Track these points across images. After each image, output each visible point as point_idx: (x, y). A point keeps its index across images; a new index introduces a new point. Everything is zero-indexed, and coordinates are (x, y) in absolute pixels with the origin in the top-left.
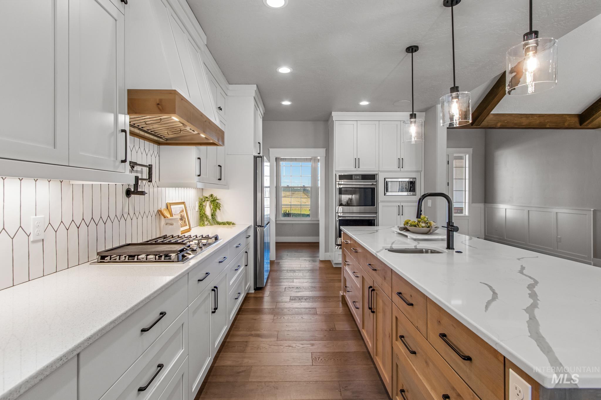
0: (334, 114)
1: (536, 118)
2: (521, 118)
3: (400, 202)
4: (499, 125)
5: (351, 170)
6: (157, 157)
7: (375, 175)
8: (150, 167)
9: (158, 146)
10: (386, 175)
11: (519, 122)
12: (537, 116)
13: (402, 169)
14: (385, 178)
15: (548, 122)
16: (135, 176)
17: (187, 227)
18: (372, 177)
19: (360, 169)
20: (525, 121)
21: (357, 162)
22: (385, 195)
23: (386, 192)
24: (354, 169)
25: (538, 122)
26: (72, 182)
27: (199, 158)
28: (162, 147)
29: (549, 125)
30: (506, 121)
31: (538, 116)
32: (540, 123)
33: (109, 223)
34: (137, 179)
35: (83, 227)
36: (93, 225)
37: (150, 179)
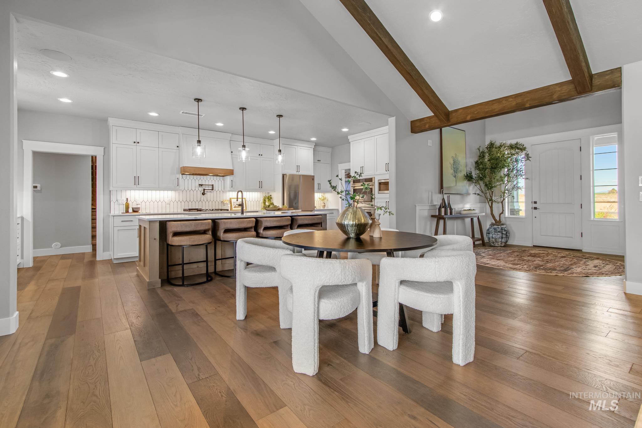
0: (349, 137)
1: (511, 99)
2: (493, 104)
4: (468, 118)
7: (372, 178)
8: (213, 185)
9: (223, 177)
11: (490, 109)
12: (512, 98)
14: (378, 180)
15: (527, 100)
18: (370, 180)
19: (364, 175)
20: (497, 107)
21: (362, 170)
22: (378, 193)
23: (379, 191)
25: (514, 103)
27: (232, 180)
29: (530, 104)
30: (476, 112)
31: (514, 96)
32: (517, 104)
33: (194, 202)
34: (204, 190)
35: (183, 202)
36: (186, 202)
37: (213, 190)
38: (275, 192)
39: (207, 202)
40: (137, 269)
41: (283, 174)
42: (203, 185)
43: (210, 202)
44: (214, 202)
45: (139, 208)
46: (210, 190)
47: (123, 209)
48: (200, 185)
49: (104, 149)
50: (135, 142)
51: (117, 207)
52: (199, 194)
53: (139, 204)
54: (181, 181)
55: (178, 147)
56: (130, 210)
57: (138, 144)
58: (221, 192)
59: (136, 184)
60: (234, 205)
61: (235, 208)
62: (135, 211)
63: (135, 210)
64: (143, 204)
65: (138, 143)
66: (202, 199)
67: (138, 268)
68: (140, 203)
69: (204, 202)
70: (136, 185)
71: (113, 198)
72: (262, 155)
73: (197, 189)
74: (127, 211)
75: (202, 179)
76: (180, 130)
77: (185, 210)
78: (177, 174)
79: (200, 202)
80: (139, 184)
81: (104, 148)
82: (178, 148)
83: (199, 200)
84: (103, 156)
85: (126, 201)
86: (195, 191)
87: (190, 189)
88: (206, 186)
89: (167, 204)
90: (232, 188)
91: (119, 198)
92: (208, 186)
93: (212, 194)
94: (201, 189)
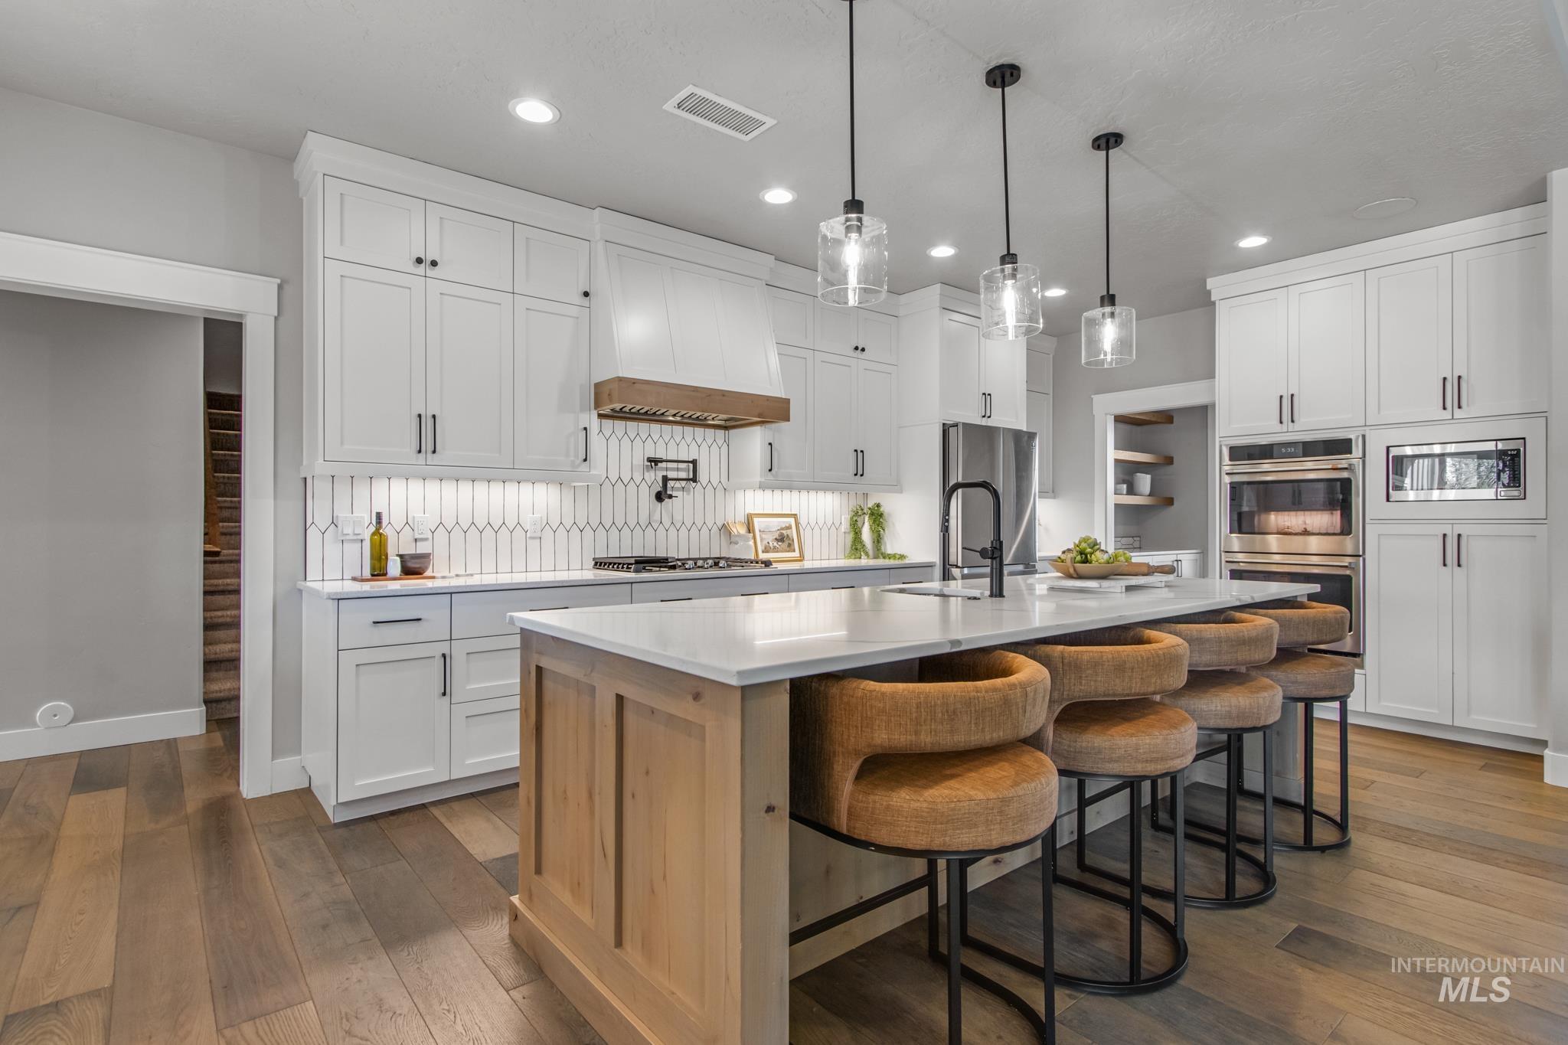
0: (1211, 283)
3: (1453, 521)
5: (1266, 429)
6: (725, 447)
7: (1351, 440)
8: (694, 462)
9: (727, 432)
10: (1393, 437)
13: (1458, 413)
14: (1388, 448)
16: (663, 476)
17: (796, 554)
19: (1297, 426)
21: (1288, 406)
22: (1388, 500)
23: (1391, 491)
24: (1278, 427)
26: (574, 484)
27: (770, 444)
28: (732, 432)
33: (626, 531)
34: (665, 479)
35: (588, 531)
36: (601, 531)
37: (694, 480)
38: (901, 492)
39: (672, 531)
40: (513, 907)
41: (944, 424)
42: (662, 461)
43: (683, 531)
44: (694, 531)
45: (425, 557)
46: (683, 483)
47: (359, 558)
48: (650, 460)
49: (280, 287)
50: (419, 261)
51: (333, 551)
52: (647, 496)
53: (426, 539)
54: (596, 442)
55: (586, 294)
56: (394, 567)
57: (431, 272)
58: (720, 493)
59: (423, 449)
60: (762, 540)
61: (767, 552)
62: (412, 568)
63: (411, 564)
64: (441, 536)
65: (434, 263)
66: (657, 517)
67: (515, 899)
68: (430, 535)
69: (661, 531)
70: (423, 454)
71: (319, 513)
72: (863, 350)
73: (638, 478)
74: (379, 572)
75: (656, 437)
76: (597, 222)
77: (599, 564)
78: (582, 410)
79: (650, 529)
80: (434, 452)
81: (279, 281)
82: (585, 301)
83: (643, 521)
84: (276, 318)
85: (372, 529)
86: (632, 487)
87: (614, 478)
88: (670, 465)
89: (531, 538)
90: (770, 476)
91: (342, 513)
92: (675, 465)
93: (688, 498)
94: (655, 477)
